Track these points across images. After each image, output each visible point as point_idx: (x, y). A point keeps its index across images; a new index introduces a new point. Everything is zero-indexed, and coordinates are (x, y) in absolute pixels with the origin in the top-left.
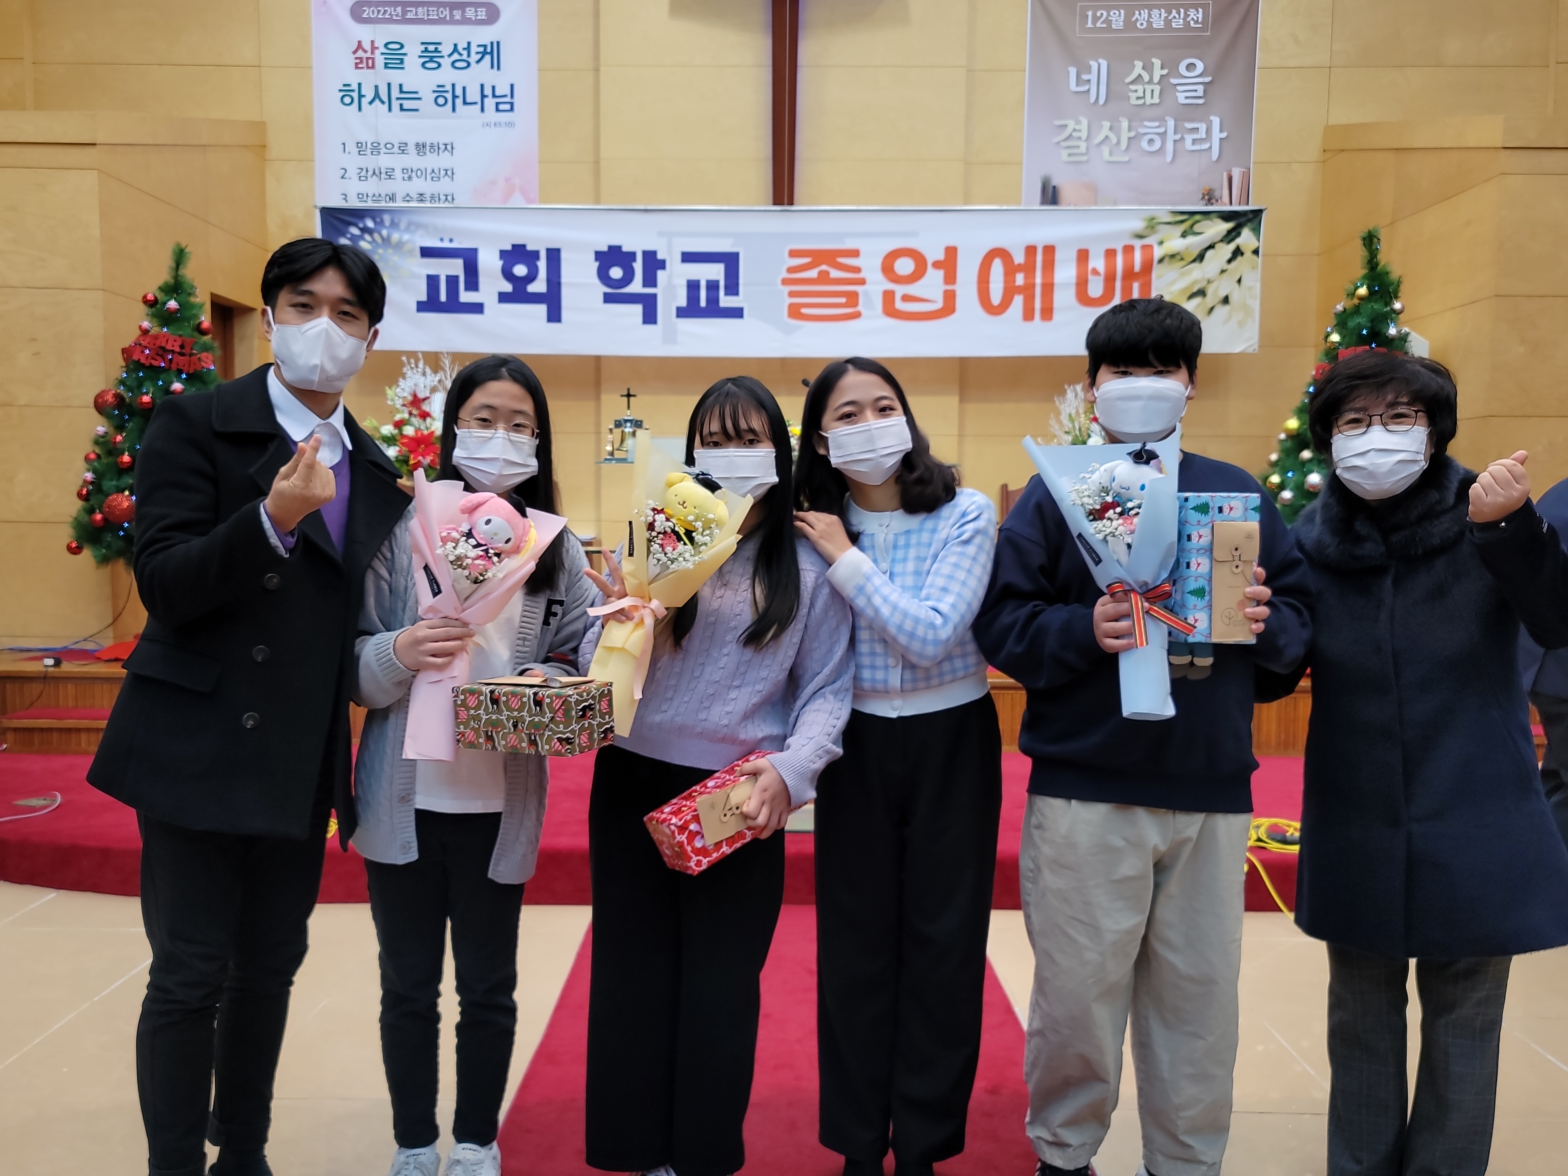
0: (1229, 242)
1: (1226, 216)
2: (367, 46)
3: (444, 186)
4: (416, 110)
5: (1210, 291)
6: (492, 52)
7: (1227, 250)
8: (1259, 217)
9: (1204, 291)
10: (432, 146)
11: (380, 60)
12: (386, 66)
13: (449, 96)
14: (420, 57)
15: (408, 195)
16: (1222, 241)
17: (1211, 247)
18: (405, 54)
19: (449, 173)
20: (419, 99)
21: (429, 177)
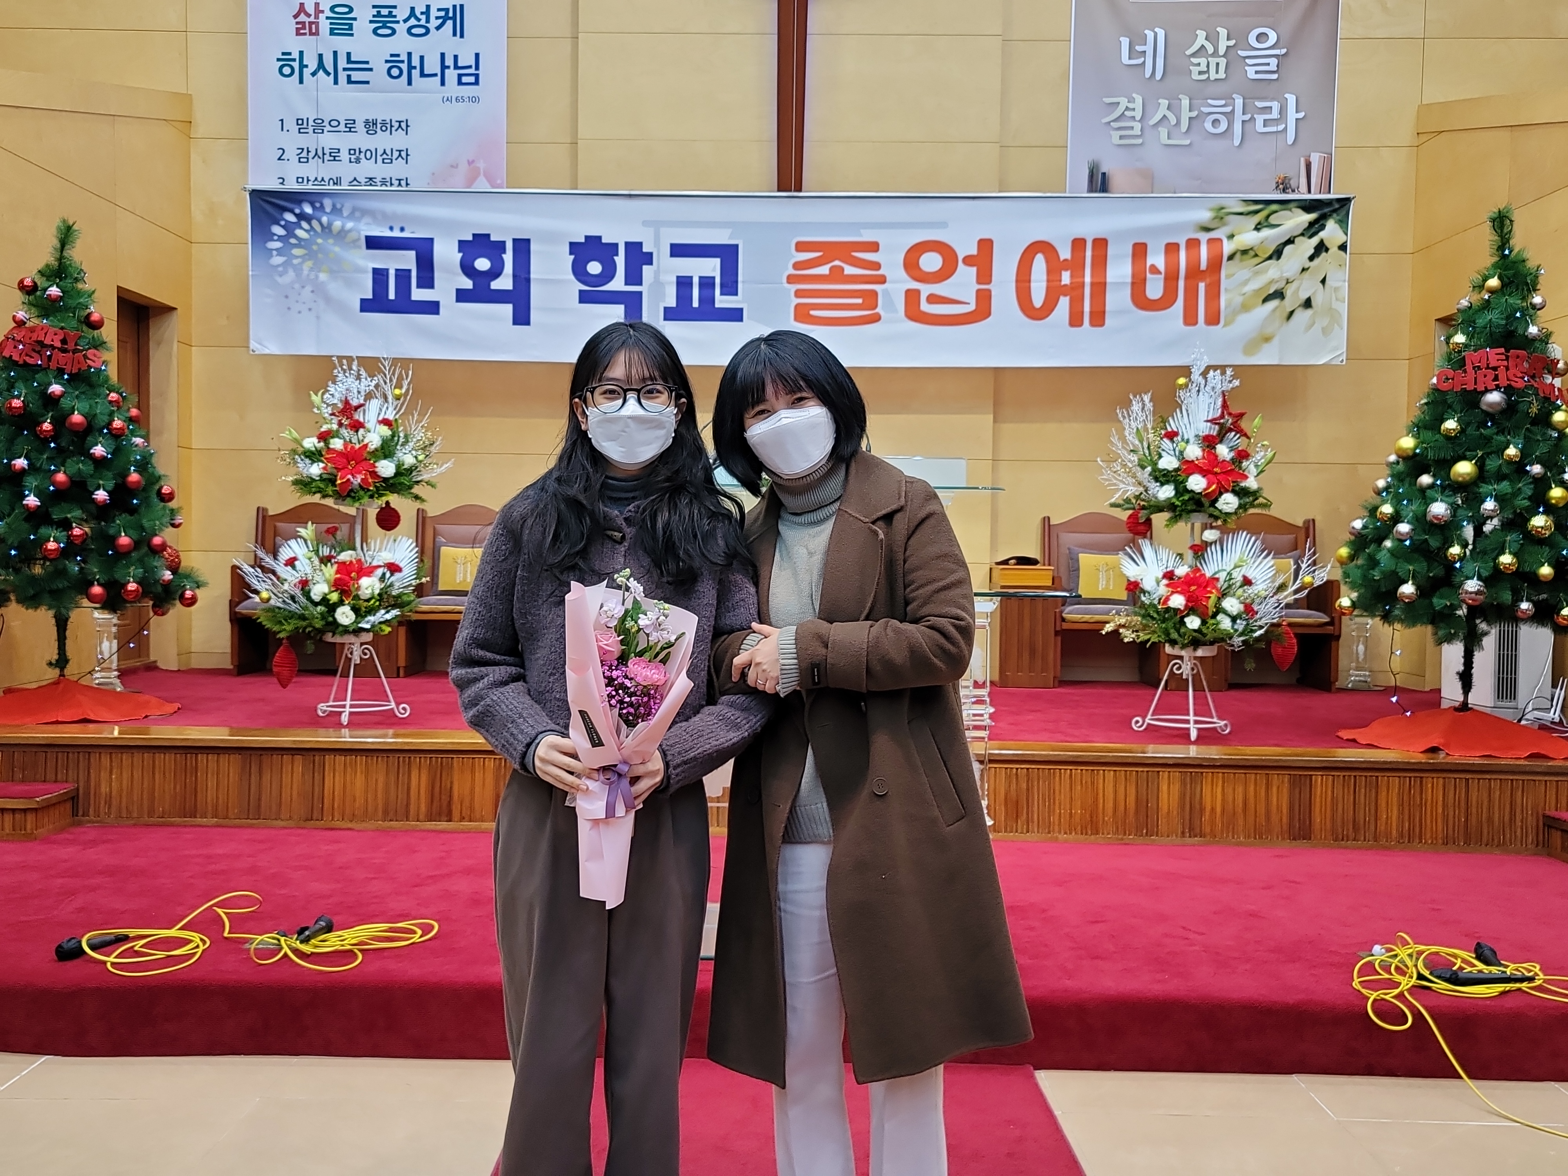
0: (1310, 237)
1: (1308, 206)
2: (310, 9)
3: (396, 170)
4: (367, 82)
5: (1289, 292)
6: (454, 18)
7: (1309, 245)
8: (1347, 206)
9: (1282, 293)
10: (384, 123)
11: (324, 25)
12: (332, 32)
13: (404, 66)
14: (371, 22)
15: (355, 179)
16: (1302, 234)
17: (1290, 241)
18: (355, 19)
19: (404, 155)
20: (371, 70)
21: (380, 159)
